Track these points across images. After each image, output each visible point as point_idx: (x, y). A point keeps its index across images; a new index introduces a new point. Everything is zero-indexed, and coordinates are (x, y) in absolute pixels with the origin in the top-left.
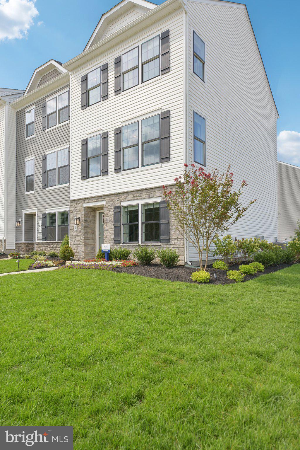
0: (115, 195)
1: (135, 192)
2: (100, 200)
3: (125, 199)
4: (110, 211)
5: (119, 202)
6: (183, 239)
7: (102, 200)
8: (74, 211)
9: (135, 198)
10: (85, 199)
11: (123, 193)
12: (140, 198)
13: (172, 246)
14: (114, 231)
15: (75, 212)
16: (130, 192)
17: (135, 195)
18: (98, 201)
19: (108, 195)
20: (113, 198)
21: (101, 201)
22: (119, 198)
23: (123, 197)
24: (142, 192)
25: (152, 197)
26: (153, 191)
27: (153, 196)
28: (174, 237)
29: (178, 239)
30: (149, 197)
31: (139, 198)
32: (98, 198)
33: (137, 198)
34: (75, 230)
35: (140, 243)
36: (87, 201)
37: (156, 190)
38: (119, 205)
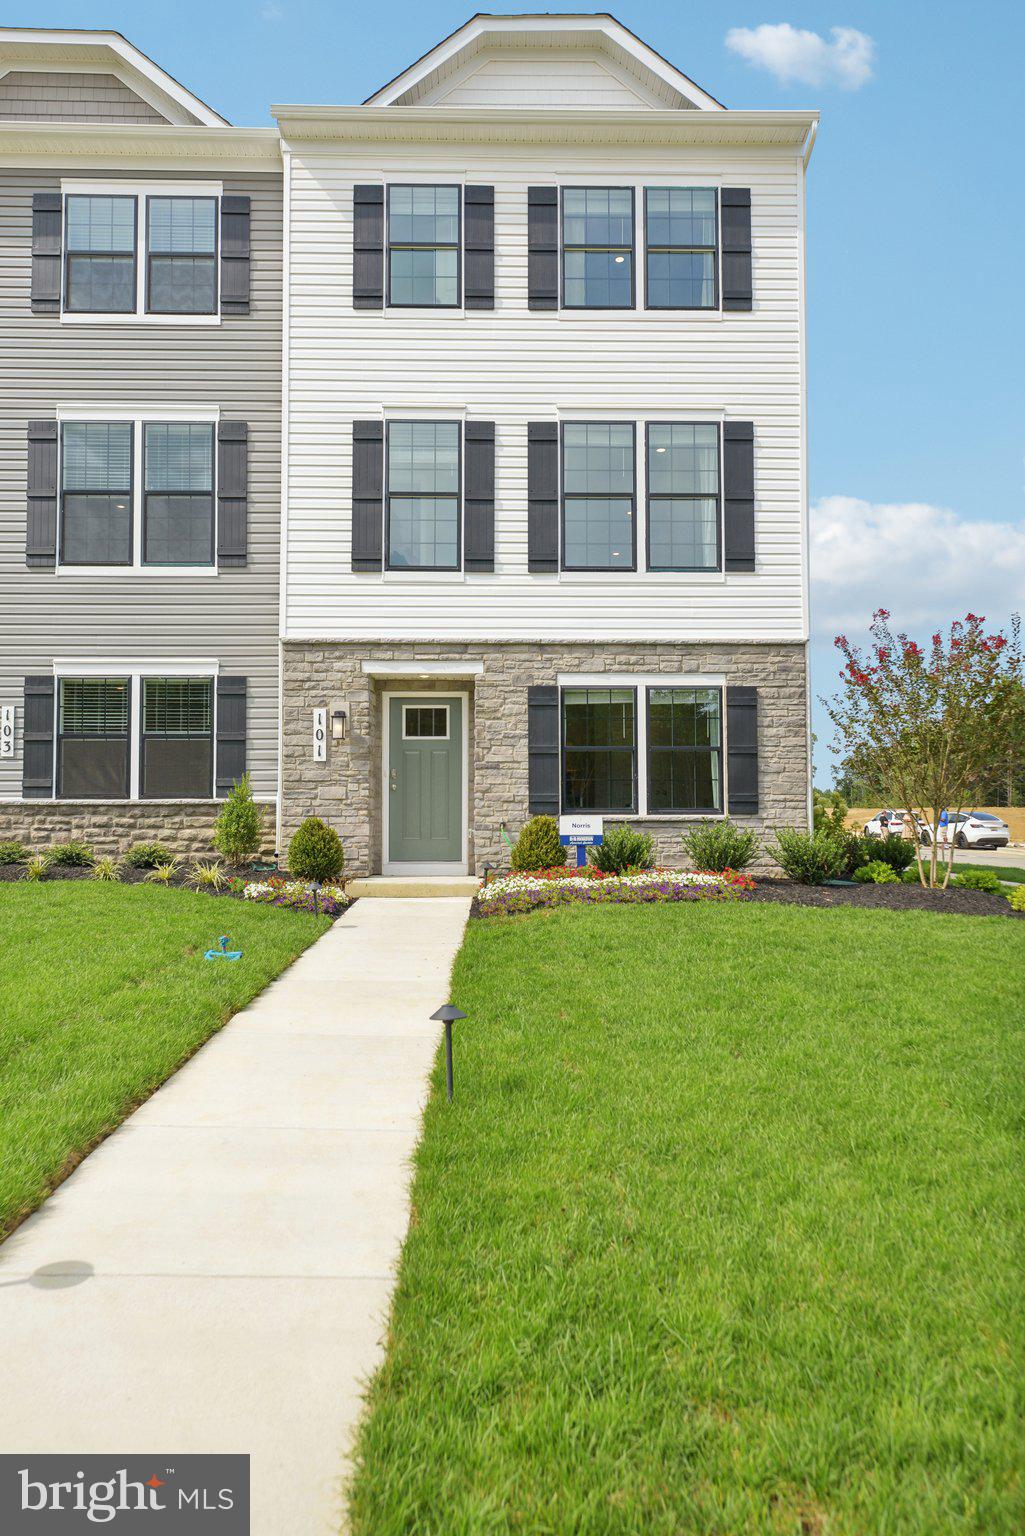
0: (535, 648)
1: (622, 649)
2: (457, 656)
3: (578, 666)
4: (505, 699)
5: (551, 672)
6: (802, 804)
7: (468, 656)
8: (307, 685)
9: (624, 667)
10: (377, 645)
11: (571, 646)
12: (645, 668)
13: (767, 823)
14: (530, 769)
15: (313, 688)
16: (602, 645)
17: (622, 658)
18: (447, 660)
19: (501, 646)
20: (524, 656)
21: (460, 659)
22: (551, 660)
23: (568, 659)
24: (653, 652)
25: (690, 672)
26: (696, 652)
27: (694, 667)
28: (772, 797)
29: (788, 804)
30: (679, 671)
31: (637, 668)
32: (446, 648)
33: (631, 668)
34: (316, 758)
35: (643, 813)
36: (388, 655)
37: (705, 650)
38: (552, 683)
